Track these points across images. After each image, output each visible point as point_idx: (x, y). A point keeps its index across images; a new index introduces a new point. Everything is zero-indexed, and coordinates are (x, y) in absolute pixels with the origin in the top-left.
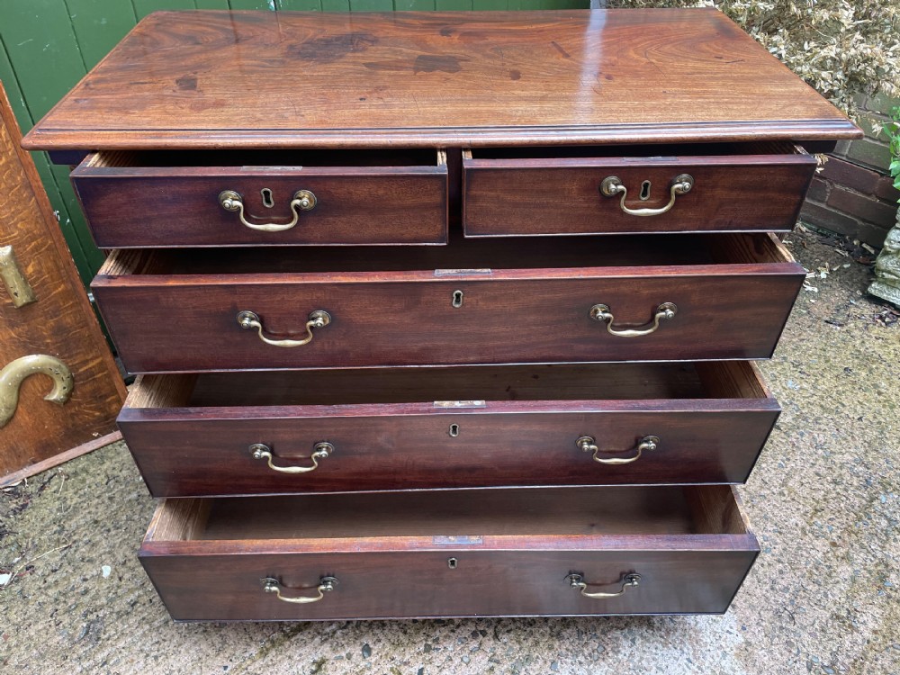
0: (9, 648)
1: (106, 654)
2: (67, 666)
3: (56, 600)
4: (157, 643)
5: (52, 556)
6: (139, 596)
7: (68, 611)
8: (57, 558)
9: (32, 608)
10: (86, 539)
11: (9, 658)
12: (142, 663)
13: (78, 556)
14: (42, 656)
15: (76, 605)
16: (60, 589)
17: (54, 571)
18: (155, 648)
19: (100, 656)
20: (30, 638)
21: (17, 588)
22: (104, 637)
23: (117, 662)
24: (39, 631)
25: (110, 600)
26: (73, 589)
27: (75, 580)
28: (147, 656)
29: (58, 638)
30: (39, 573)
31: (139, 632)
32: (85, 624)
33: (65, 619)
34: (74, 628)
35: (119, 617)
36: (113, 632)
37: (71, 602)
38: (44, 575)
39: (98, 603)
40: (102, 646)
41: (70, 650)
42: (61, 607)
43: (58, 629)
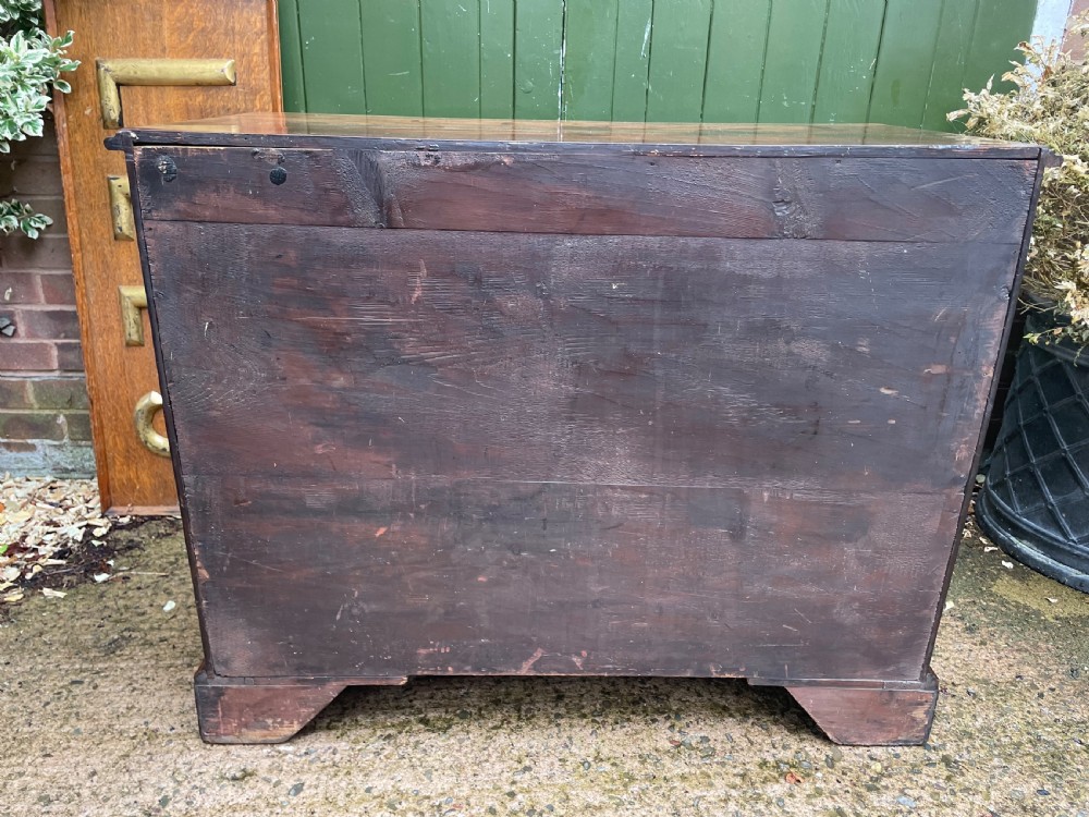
0: (55, 626)
1: (106, 666)
2: (73, 660)
3: (118, 609)
4: (147, 679)
5: (148, 577)
6: (173, 637)
7: (116, 621)
8: (150, 581)
9: (99, 606)
10: (182, 576)
11: (47, 632)
12: (121, 687)
13: (165, 586)
15: (126, 620)
16: (129, 603)
17: (139, 588)
18: (140, 681)
19: (101, 665)
20: (73, 627)
21: (103, 588)
22: (118, 652)
23: (107, 676)
24: (84, 625)
25: (152, 629)
26: (138, 607)
27: (145, 602)
28: (131, 684)
29: (90, 637)
30: (129, 585)
31: (142, 663)
32: (116, 637)
33: (108, 626)
34: (107, 635)
35: (143, 644)
36: (127, 653)
37: (125, 616)
38: (130, 589)
39: (142, 626)
40: (110, 659)
41: (87, 650)
42: (115, 616)
43: (96, 630)
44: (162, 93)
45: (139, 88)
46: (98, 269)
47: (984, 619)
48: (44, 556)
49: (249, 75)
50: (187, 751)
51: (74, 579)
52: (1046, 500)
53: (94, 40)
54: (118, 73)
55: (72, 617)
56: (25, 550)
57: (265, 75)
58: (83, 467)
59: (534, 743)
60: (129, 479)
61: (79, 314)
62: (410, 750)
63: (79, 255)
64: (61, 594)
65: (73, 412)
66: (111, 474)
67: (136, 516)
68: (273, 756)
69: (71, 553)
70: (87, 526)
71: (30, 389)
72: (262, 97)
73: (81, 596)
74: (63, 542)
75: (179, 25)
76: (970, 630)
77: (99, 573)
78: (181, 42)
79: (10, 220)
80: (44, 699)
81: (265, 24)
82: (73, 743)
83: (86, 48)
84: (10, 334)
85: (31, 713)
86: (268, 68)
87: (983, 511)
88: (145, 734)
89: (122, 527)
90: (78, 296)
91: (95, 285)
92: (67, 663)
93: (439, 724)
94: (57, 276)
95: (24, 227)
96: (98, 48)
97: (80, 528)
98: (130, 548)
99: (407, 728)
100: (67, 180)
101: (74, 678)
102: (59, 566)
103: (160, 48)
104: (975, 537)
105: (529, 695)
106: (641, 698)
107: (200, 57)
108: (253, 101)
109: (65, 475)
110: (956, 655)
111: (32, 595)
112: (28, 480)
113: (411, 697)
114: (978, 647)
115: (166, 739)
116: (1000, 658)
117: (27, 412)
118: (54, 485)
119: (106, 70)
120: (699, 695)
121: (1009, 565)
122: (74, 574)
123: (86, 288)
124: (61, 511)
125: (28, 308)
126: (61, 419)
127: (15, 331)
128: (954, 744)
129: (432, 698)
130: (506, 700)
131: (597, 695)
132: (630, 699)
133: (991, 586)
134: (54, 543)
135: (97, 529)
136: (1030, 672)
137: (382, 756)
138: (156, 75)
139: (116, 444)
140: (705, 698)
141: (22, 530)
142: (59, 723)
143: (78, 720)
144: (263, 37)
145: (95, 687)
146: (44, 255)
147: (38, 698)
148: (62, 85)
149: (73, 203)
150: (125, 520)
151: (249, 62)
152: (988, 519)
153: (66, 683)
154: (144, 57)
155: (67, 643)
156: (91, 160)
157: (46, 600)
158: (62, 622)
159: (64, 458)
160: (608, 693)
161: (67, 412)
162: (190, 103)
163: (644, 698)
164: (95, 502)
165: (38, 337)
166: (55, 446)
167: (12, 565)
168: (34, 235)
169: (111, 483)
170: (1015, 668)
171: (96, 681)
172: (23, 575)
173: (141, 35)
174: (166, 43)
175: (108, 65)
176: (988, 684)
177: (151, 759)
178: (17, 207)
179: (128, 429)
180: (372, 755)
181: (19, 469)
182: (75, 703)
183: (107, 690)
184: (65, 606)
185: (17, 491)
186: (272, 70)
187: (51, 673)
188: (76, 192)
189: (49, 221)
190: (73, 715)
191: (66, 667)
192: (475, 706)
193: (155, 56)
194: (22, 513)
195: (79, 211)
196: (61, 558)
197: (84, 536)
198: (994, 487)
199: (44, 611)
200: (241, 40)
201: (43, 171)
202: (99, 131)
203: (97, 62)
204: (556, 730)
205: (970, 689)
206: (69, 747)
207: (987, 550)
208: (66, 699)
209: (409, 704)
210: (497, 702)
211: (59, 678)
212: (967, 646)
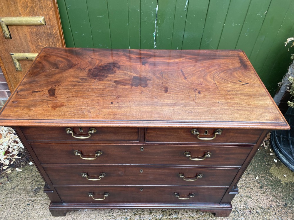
0: (21, 183)
1: (35, 199)
3: (36, 176)
4: (46, 204)
7: (36, 181)
9: (31, 175)
11: (19, 185)
12: (40, 207)
14: (24, 190)
15: (39, 181)
18: (45, 205)
19: (34, 199)
20: (25, 183)
21: (32, 168)
22: (38, 194)
23: (36, 203)
24: (28, 182)
28: (42, 206)
29: (30, 187)
31: (45, 198)
32: (37, 187)
33: (34, 183)
36: (40, 194)
37: (38, 179)
40: (36, 196)
41: (30, 192)
42: (36, 179)
43: (31, 185)
44: (22, 28)
45: (14, 26)
46: (13, 79)
47: (265, 183)
48: (15, 155)
49: (50, 21)
51: (24, 164)
52: (290, 149)
54: (6, 23)
55: (25, 179)
57: (55, 21)
63: (7, 76)
64: (21, 170)
69: (22, 154)
71: (1, 101)
72: (55, 29)
73: (26, 171)
74: (19, 149)
75: (23, 5)
76: (261, 187)
77: (30, 162)
78: (25, 11)
80: (21, 211)
81: (53, 4)
85: (19, 215)
86: (56, 19)
87: (272, 140)
91: (14, 83)
92: (26, 197)
101: (28, 203)
102: (20, 159)
103: (18, 13)
104: (268, 149)
106: (171, 213)
107: (32, 16)
108: (52, 30)
110: (256, 198)
111: (14, 170)
113: (113, 212)
114: (262, 195)
116: (267, 199)
119: (2, 22)
121: (276, 161)
122: (24, 162)
123: (11, 84)
124: (17, 136)
130: (137, 214)
133: (270, 170)
134: (17, 150)
136: (274, 204)
138: (19, 23)
141: (8, 145)
142: (26, 219)
143: (30, 218)
144: (53, 9)
145: (33, 207)
151: (49, 17)
152: (273, 143)
153: (26, 205)
154: (14, 16)
156: (4, 48)
157: (17, 172)
158: (22, 181)
160: (163, 211)
162: (32, 31)
163: (173, 213)
167: (7, 159)
170: (270, 203)
171: (33, 204)
172: (10, 162)
173: (11, 9)
174: (20, 11)
176: (262, 209)
182: (29, 212)
183: (36, 208)
184: (22, 174)
185: (5, 128)
186: (57, 20)
187: (22, 201)
191: (25, 199)
193: (17, 16)
194: (7, 138)
195: (3, 63)
196: (19, 156)
198: (277, 136)
199: (17, 177)
200: (45, 10)
202: (4, 40)
205: (257, 211)
207: (271, 154)
208: (26, 211)
209: (112, 215)
210: (135, 214)
211: (24, 203)
212: (259, 194)
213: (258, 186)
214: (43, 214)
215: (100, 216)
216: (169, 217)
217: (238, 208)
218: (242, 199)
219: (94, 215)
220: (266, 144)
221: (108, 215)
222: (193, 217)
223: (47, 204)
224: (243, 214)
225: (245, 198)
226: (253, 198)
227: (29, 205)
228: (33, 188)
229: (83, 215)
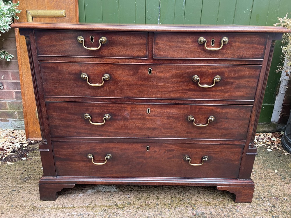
0: (9, 173)
1: (23, 186)
2: (14, 183)
3: (28, 168)
4: (34, 190)
5: (38, 159)
7: (27, 172)
8: (38, 160)
9: (22, 167)
11: (7, 175)
12: (26, 192)
15: (30, 172)
16: (31, 166)
17: (35, 162)
18: (32, 191)
19: (21, 185)
20: (14, 173)
21: (24, 162)
22: (27, 182)
23: (23, 189)
24: (18, 173)
25: (37, 174)
26: (34, 168)
27: (36, 166)
28: (29, 191)
30: (32, 161)
31: (33, 185)
32: (27, 177)
33: (25, 173)
34: (24, 176)
35: (34, 179)
36: (29, 182)
37: (30, 170)
38: (32, 162)
39: (34, 174)
40: (24, 184)
41: (18, 180)
42: (27, 170)
43: (21, 175)
44: (45, 19)
45: (38, 18)
46: (26, 70)
47: (287, 175)
48: (8, 152)
49: (69, 14)
50: (44, 213)
51: (16, 159)
53: (26, 5)
54: (32, 14)
55: (15, 170)
56: (3, 150)
57: (74, 14)
58: (22, 126)
59: (150, 213)
60: (34, 130)
61: (21, 82)
62: (112, 215)
63: (21, 66)
64: (12, 163)
65: (19, 111)
66: (29, 128)
67: (36, 141)
68: (70, 216)
69: (16, 151)
70: (22, 143)
71: (7, 104)
72: (73, 20)
73: (18, 164)
74: (14, 148)
75: (50, 0)
76: (283, 179)
77: (23, 157)
78: (50, 5)
79: (2, 56)
80: (4, 195)
82: (11, 210)
83: (24, 7)
84: (2, 88)
87: (284, 142)
88: (32, 207)
89: (32, 144)
90: (20, 77)
91: (25, 74)
92: (12, 184)
93: (121, 206)
94: (15, 72)
95: (6, 58)
96: (27, 7)
97: (19, 144)
98: (33, 150)
99: (111, 207)
100: (17, 44)
101: (13, 189)
102: (13, 155)
103: (44, 7)
104: (282, 150)
105: (149, 198)
106: (183, 199)
107: (56, 9)
108: (70, 22)
109: (17, 129)
110: (280, 187)
111: (4, 163)
112: (6, 130)
113: (113, 197)
114: (286, 184)
115: (38, 209)
117: (6, 111)
118: (13, 131)
119: (29, 13)
120: (201, 199)
122: (16, 157)
123: (22, 75)
124: (15, 139)
125: (7, 81)
126: (16, 113)
127: (3, 88)
128: (281, 216)
129: (119, 198)
130: (142, 199)
131: (170, 198)
132: (180, 199)
133: (288, 165)
134: (12, 148)
135: (24, 144)
137: (103, 216)
138: (43, 14)
139: (30, 120)
140: (203, 200)
141: (3, 144)
142: (7, 203)
144: (74, 3)
145: (19, 192)
146: (11, 66)
147: (2, 195)
148: (16, 17)
149: (19, 51)
150: (33, 142)
151: (70, 10)
152: (286, 145)
153: (11, 191)
154: (40, 9)
155: (12, 178)
157: (8, 165)
158: (11, 172)
159: (17, 124)
161: (18, 111)
163: (184, 199)
164: (24, 137)
165: (10, 89)
166: (14, 120)
168: (9, 60)
169: (29, 131)
171: (19, 190)
172: (2, 157)
173: (39, 3)
174: (46, 5)
175: (30, 11)
177: (33, 215)
178: (4, 52)
179: (34, 116)
180: (100, 216)
181: (4, 127)
182: (12, 197)
183: (22, 193)
184: (13, 167)
185: (3, 133)
186: (76, 13)
187: (7, 187)
188: (20, 48)
189: (13, 56)
190: (12, 201)
191: (11, 186)
192: (132, 201)
193: (43, 9)
194: (4, 139)
195: (21, 53)
196: (13, 153)
197: (21, 146)
199: (7, 169)
200: (67, 4)
201: (12, 42)
203: (26, 11)
204: (157, 209)
205: (285, 198)
206: (9, 211)
207: (286, 154)
208: (10, 196)
209: (112, 200)
210: (139, 199)
211: (9, 189)
212: (283, 184)
213: (279, 178)
214: (30, 199)
215: (97, 201)
216: (180, 202)
217: (261, 195)
218: (264, 188)
219: (90, 199)
220: (278, 147)
221: (107, 200)
222: (209, 203)
223: (36, 190)
224: (269, 201)
225: (267, 187)
226: (277, 187)
227: (15, 191)
228: (22, 177)
229: (76, 200)
